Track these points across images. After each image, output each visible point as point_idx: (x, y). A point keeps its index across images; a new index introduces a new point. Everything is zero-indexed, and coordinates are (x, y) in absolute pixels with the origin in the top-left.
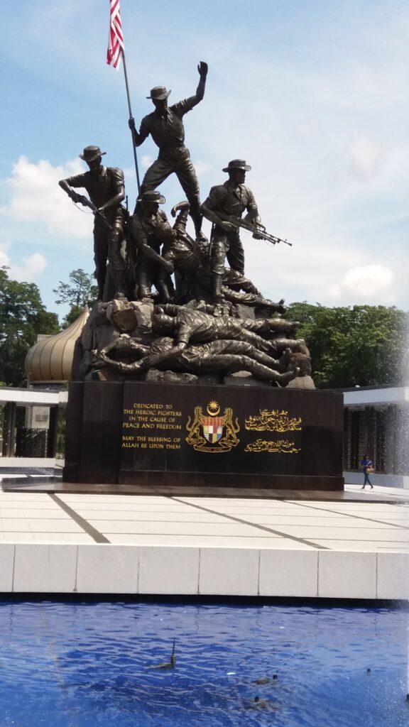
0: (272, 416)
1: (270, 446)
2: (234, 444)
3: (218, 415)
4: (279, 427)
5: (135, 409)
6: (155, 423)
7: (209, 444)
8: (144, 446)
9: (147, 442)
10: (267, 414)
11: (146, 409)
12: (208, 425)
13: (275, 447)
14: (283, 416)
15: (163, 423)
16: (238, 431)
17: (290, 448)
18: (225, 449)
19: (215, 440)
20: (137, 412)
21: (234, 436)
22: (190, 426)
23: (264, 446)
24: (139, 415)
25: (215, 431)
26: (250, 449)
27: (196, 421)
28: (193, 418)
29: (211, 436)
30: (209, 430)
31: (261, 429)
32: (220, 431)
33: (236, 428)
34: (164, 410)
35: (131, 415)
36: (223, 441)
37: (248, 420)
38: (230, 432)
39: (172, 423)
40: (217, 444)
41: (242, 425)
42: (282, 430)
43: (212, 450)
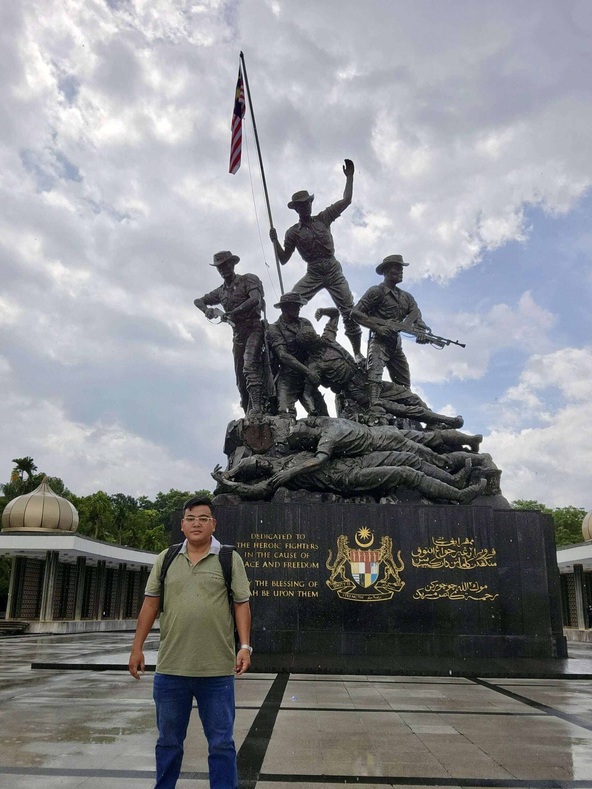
0: (451, 547)
1: (451, 591)
2: (398, 588)
3: (372, 548)
4: (463, 562)
5: (251, 542)
6: (281, 560)
9: (270, 588)
10: (443, 544)
11: (268, 541)
12: (357, 561)
13: (459, 593)
14: (468, 545)
15: (291, 561)
16: (402, 569)
17: (482, 594)
18: (383, 597)
19: (368, 583)
20: (255, 545)
21: (396, 577)
22: (331, 564)
23: (442, 592)
24: (258, 550)
25: (368, 570)
26: (422, 596)
27: (339, 556)
28: (335, 553)
29: (362, 576)
30: (358, 568)
31: (435, 566)
32: (375, 569)
33: (399, 566)
34: (293, 541)
35: (247, 550)
36: (380, 584)
37: (417, 553)
38: (391, 571)
39: (305, 561)
40: (371, 589)
41: (407, 558)
42: (466, 566)
43: (366, 598)
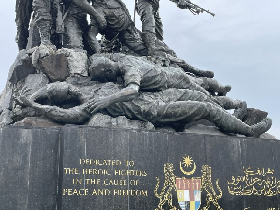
0: (258, 176)
3: (194, 175)
4: (267, 190)
5: (80, 168)
6: (111, 187)
10: (251, 173)
11: (98, 167)
12: (182, 189)
14: (270, 175)
16: (221, 196)
22: (159, 192)
24: (88, 176)
25: (192, 198)
27: (166, 183)
29: (187, 204)
30: (183, 196)
31: (247, 193)
32: (198, 198)
34: (123, 168)
35: (76, 176)
37: (231, 181)
39: (132, 188)
41: (224, 186)
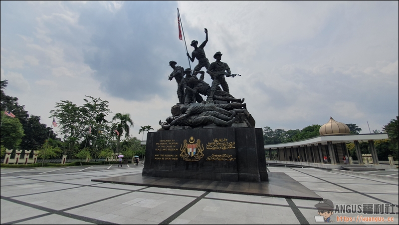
0: (220, 142)
1: (219, 157)
2: (202, 156)
5: (160, 142)
6: (168, 148)
7: (190, 157)
8: (163, 159)
9: (164, 157)
10: (217, 141)
11: (164, 142)
12: (189, 148)
13: (222, 158)
14: (225, 141)
15: (170, 148)
17: (230, 158)
18: (197, 159)
19: (192, 155)
20: (161, 144)
21: (201, 153)
22: (182, 149)
23: (216, 157)
25: (193, 151)
26: (209, 159)
27: (184, 146)
28: (183, 145)
29: (191, 153)
30: (190, 150)
31: (214, 149)
32: (195, 151)
33: (202, 149)
34: (171, 142)
35: (159, 145)
36: (196, 155)
37: (208, 144)
38: (200, 151)
39: (174, 148)
40: (193, 157)
41: (205, 146)
42: (224, 148)
43: (191, 160)
